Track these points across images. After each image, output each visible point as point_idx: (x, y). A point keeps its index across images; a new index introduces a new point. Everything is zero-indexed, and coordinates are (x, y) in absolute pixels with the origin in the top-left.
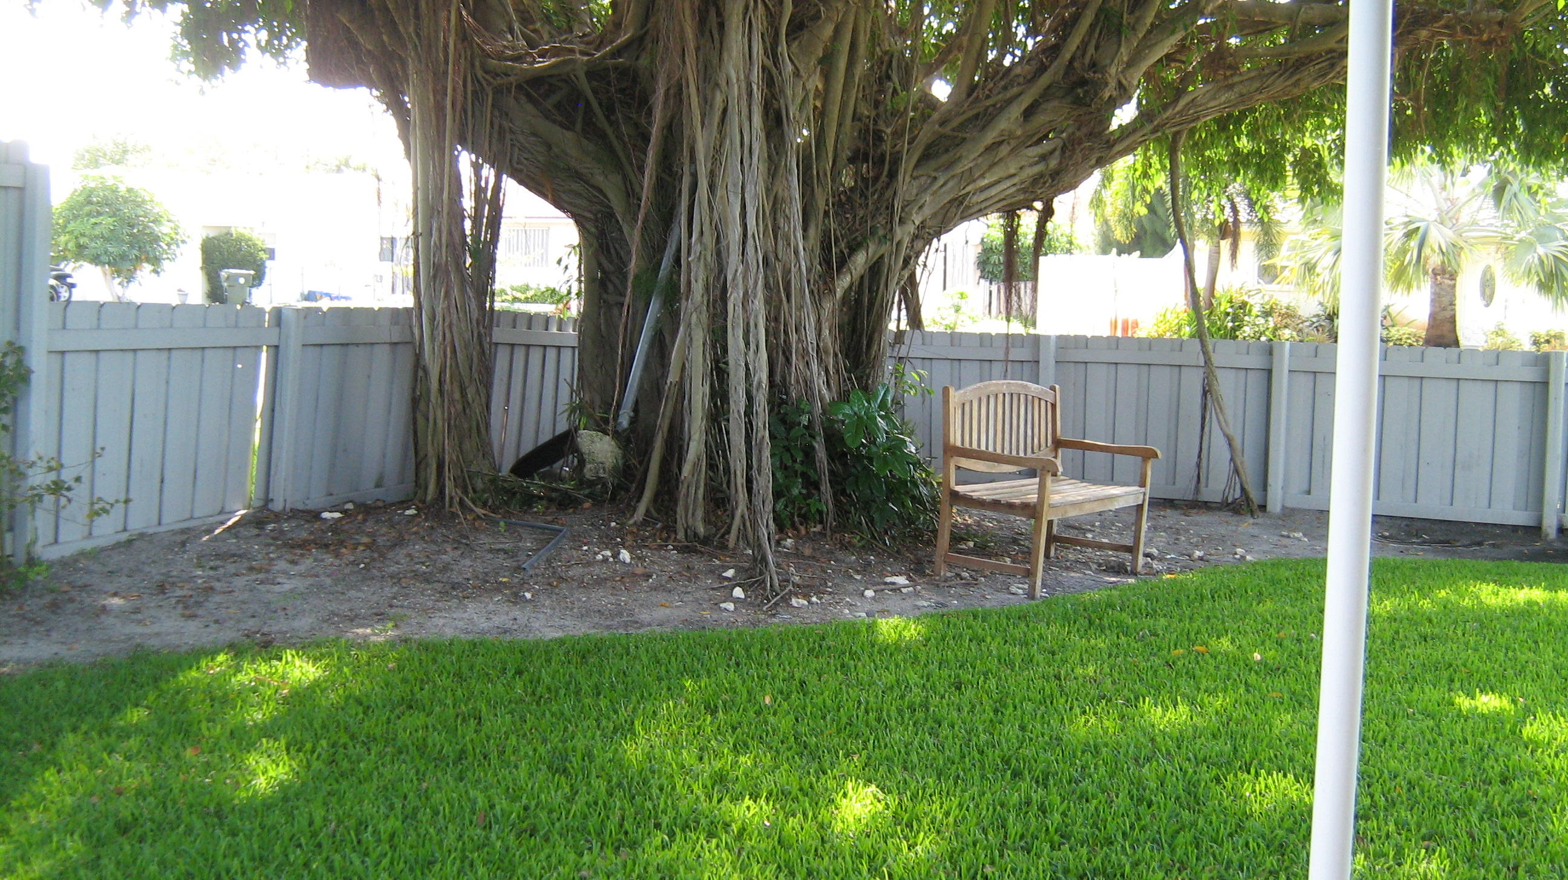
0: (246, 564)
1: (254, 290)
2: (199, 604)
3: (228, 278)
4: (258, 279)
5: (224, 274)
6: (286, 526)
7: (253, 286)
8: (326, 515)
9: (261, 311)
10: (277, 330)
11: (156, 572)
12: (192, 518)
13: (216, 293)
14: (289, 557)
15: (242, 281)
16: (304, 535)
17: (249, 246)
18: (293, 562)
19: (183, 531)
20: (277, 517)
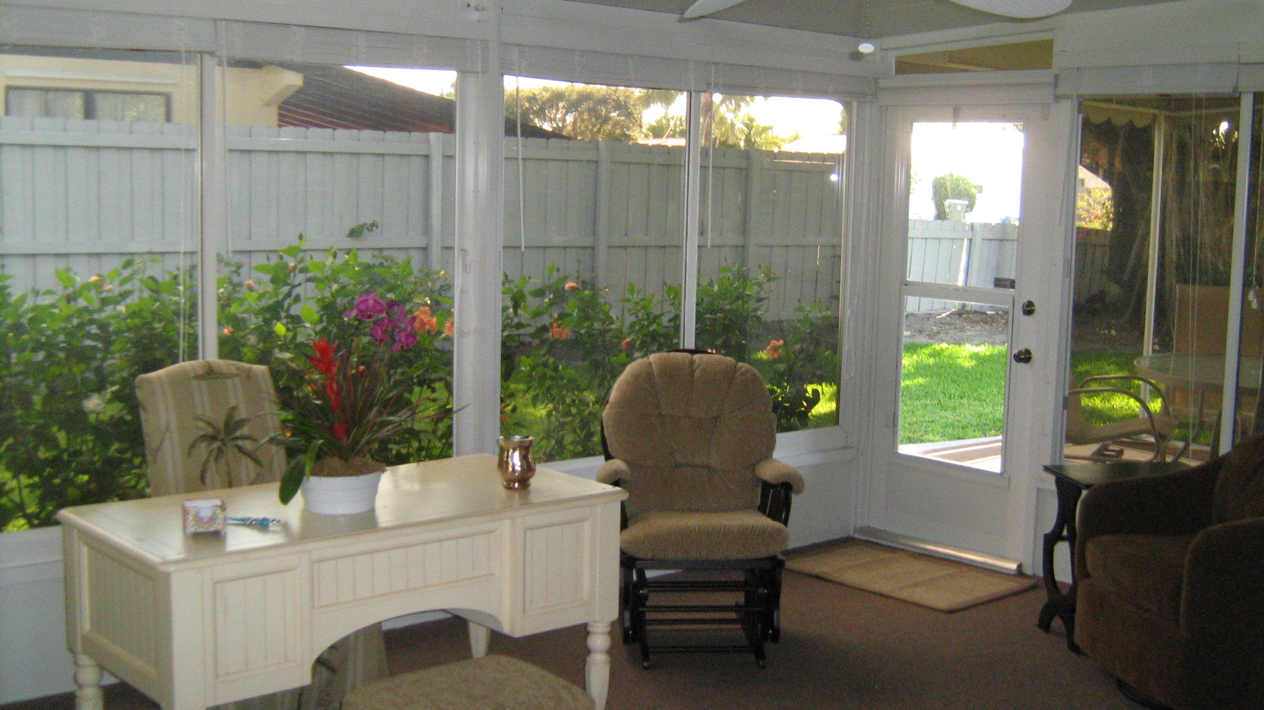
0: (953, 326)
1: (967, 214)
2: (934, 336)
3: (949, 206)
4: (970, 207)
5: (947, 203)
6: (971, 316)
7: (967, 211)
8: (988, 312)
9: (965, 224)
10: (971, 232)
11: (918, 327)
12: (932, 310)
13: (941, 215)
14: (970, 325)
15: (959, 208)
16: (979, 319)
17: (965, 184)
18: (973, 327)
19: (928, 314)
20: (968, 312)
